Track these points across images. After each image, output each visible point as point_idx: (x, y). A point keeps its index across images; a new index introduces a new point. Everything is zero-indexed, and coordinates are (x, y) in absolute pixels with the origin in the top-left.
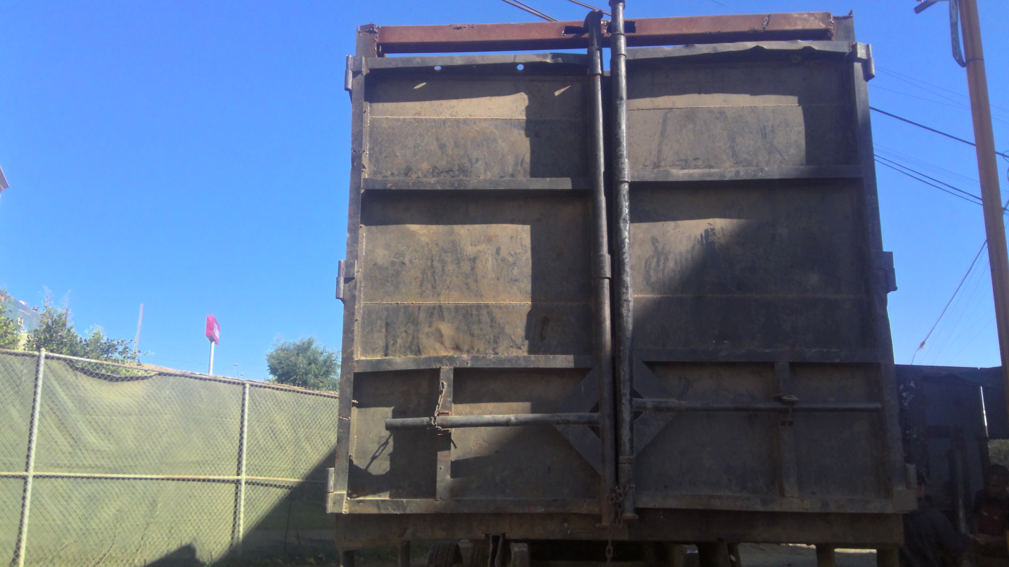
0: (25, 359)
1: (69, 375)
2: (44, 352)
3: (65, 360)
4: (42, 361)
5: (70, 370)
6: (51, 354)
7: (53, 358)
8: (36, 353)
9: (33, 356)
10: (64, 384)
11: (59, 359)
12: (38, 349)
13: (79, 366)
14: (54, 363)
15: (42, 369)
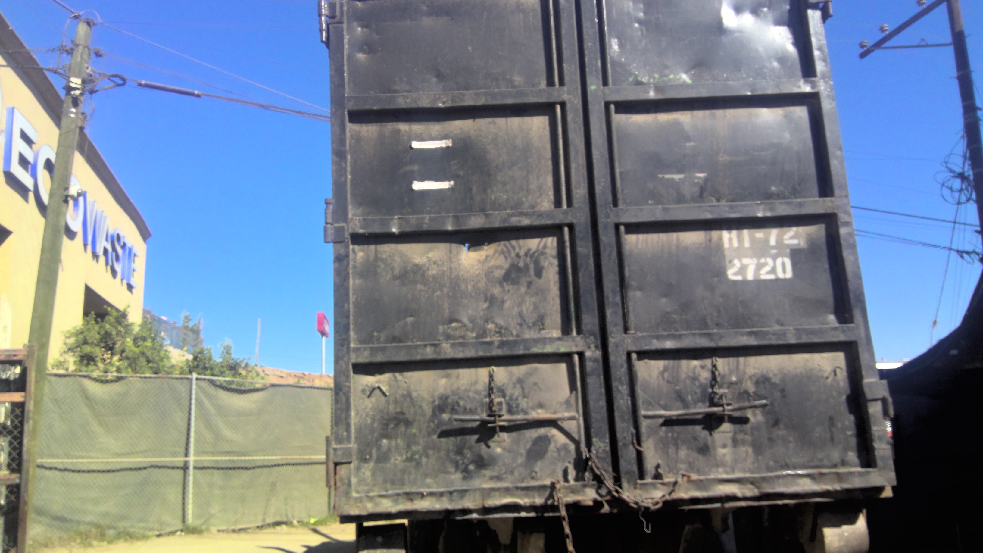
0: (183, 382)
1: (212, 390)
2: (195, 375)
3: (209, 380)
4: (194, 382)
5: (213, 387)
6: (200, 377)
7: (201, 379)
8: (189, 376)
9: (188, 379)
10: (209, 396)
11: (205, 379)
12: (190, 372)
13: (218, 383)
14: (202, 383)
15: (194, 387)
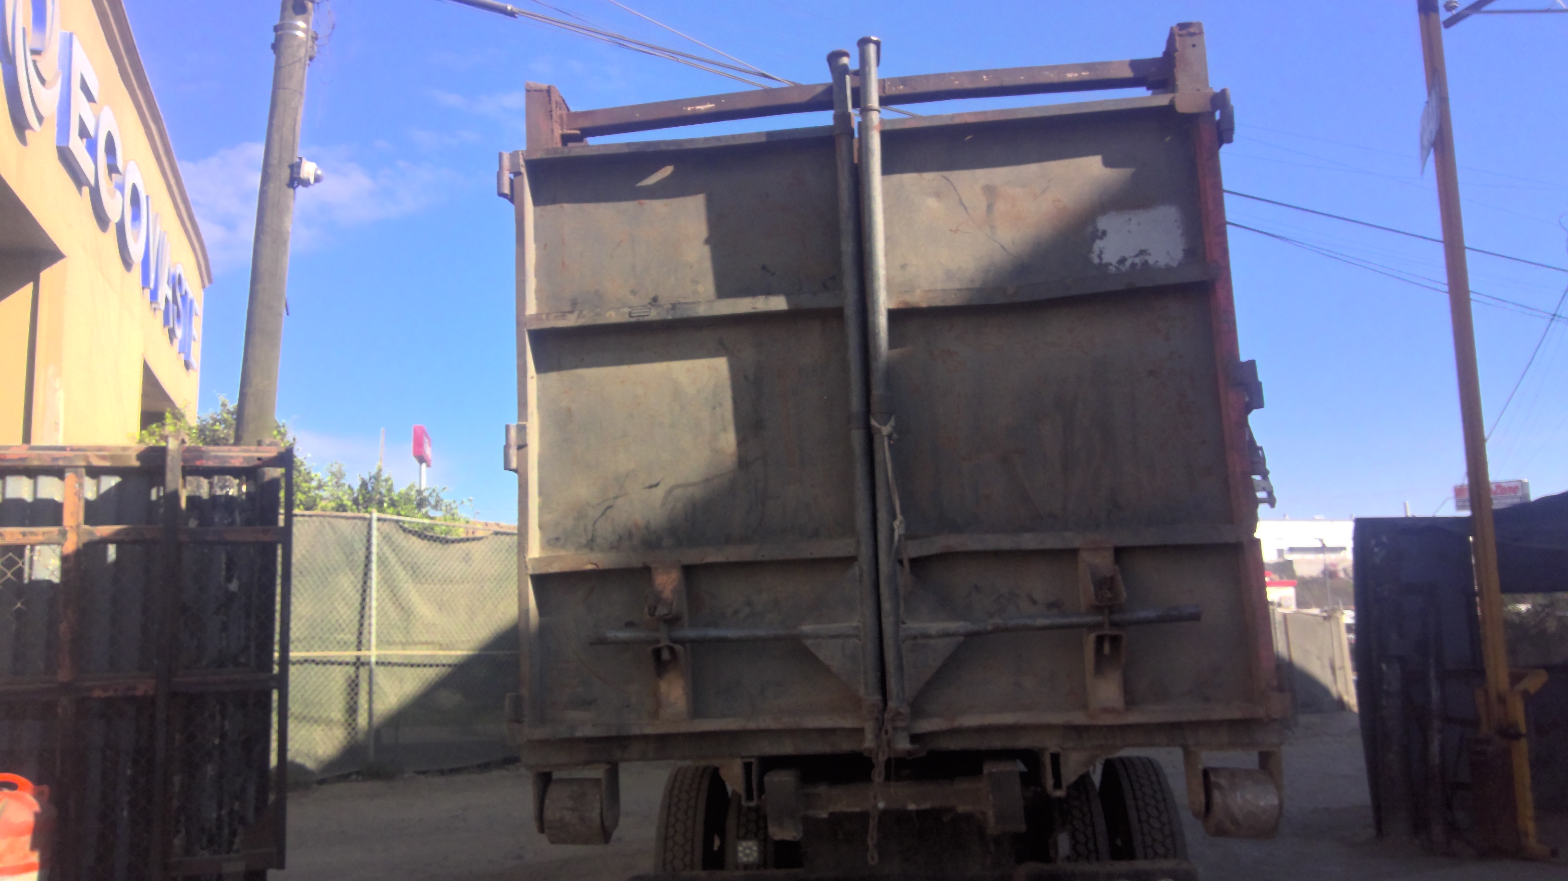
0: (356, 524)
1: (400, 538)
2: (375, 513)
3: (394, 521)
4: (375, 524)
5: (401, 532)
6: (383, 516)
7: (385, 520)
8: (367, 515)
9: (364, 519)
11: (390, 520)
12: (368, 508)
13: (407, 527)
14: (386, 527)
15: (375, 533)
